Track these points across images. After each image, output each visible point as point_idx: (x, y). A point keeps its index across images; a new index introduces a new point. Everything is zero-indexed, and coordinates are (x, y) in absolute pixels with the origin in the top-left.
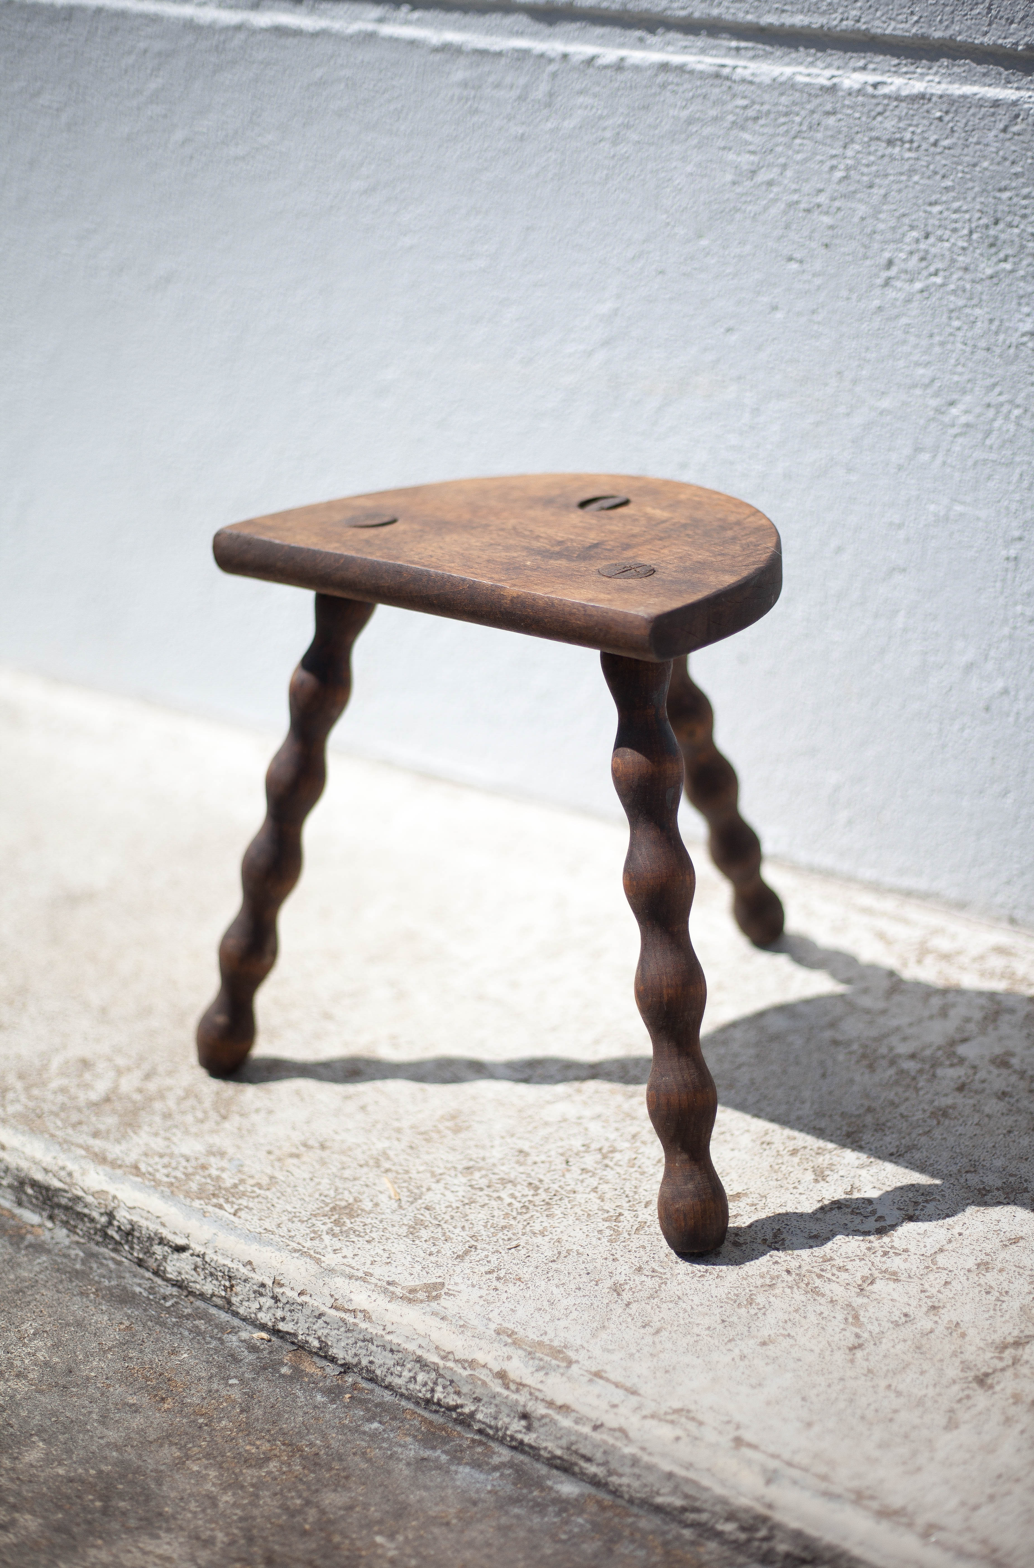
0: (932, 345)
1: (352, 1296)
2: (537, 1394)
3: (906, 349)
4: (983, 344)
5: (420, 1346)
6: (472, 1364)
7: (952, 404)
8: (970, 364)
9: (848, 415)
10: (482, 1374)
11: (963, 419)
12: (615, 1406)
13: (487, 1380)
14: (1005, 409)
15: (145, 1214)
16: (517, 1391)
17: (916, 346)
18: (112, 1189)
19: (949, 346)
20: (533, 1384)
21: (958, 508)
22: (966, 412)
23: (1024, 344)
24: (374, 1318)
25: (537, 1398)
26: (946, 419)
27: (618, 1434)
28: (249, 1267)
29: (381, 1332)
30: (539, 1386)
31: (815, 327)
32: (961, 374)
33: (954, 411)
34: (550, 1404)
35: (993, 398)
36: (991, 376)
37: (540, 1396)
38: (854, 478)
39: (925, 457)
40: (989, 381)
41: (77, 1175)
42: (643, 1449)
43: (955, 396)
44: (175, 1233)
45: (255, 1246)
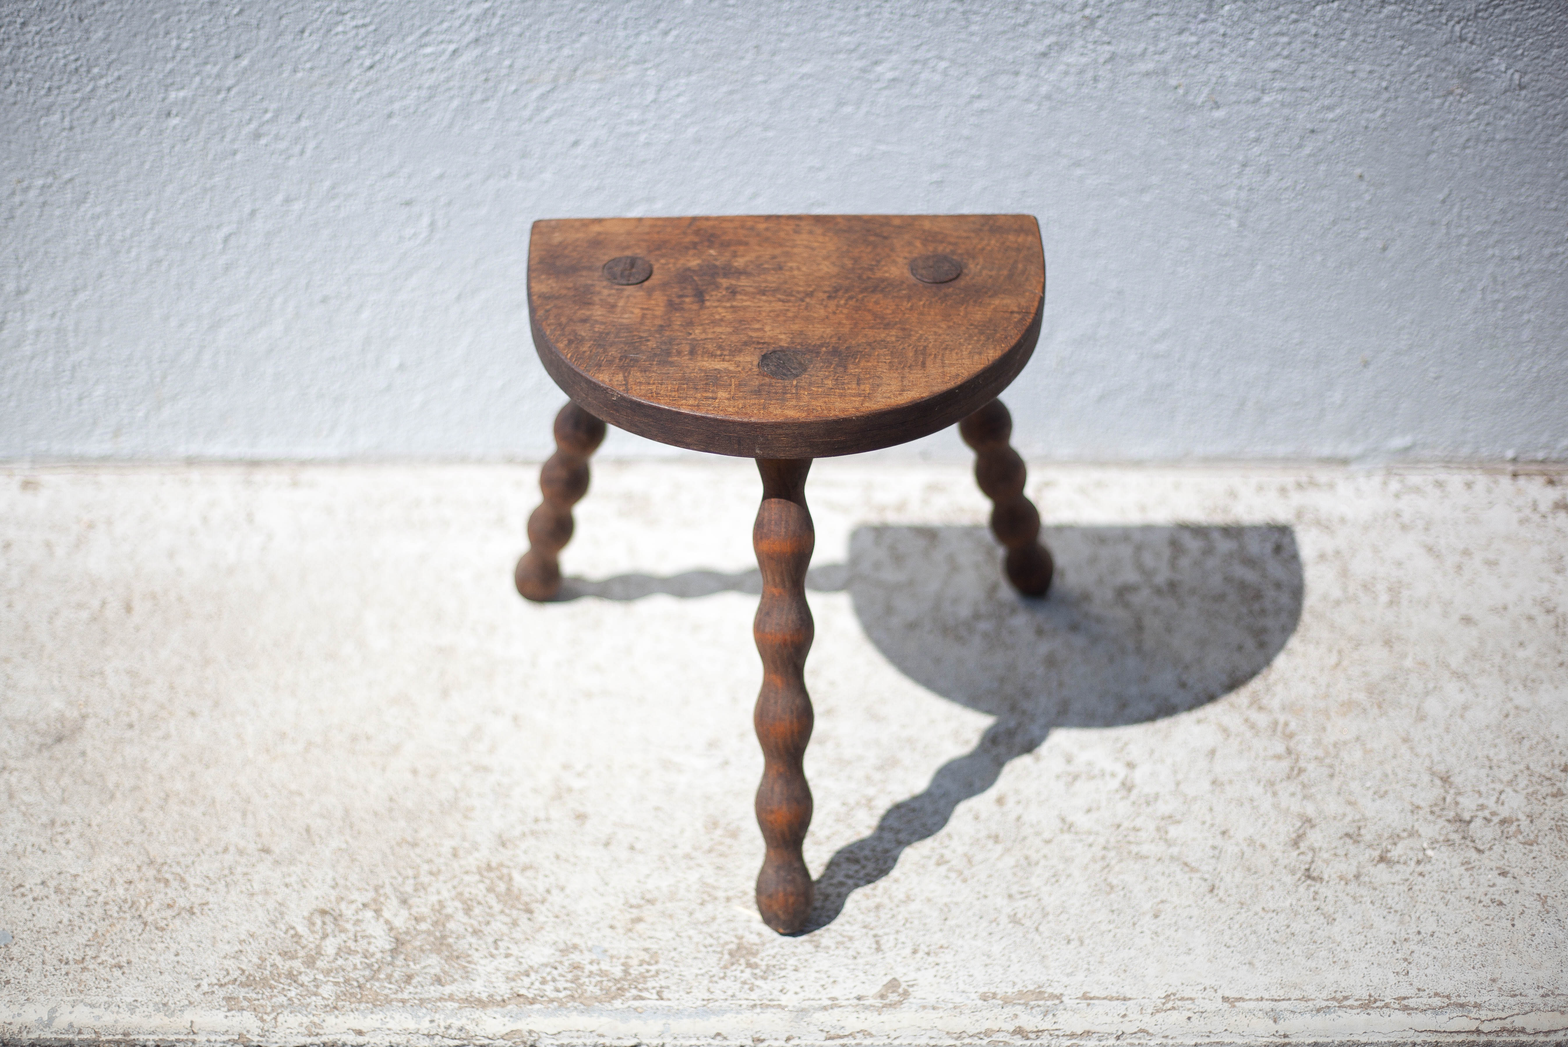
0: (858, 17)
1: (842, 1024)
2: (1057, 1033)
3: (830, 21)
4: (912, 11)
5: (931, 1038)
6: (988, 1033)
7: (876, 63)
8: (898, 30)
9: (765, 82)
10: (1000, 1037)
11: (890, 75)
12: (1124, 1016)
13: (1007, 1040)
14: (932, 63)
15: (575, 1034)
16: (1038, 1037)
17: (840, 19)
18: (523, 1025)
19: (876, 16)
20: (1049, 1027)
21: (883, 148)
22: (894, 69)
23: (954, 9)
24: (874, 1033)
25: (1058, 1036)
26: (872, 76)
27: (1139, 1035)
28: (719, 1038)
29: (887, 1041)
30: (1055, 1027)
31: (731, 10)
32: (888, 38)
33: (879, 69)
34: (1073, 1035)
35: (920, 54)
36: (918, 37)
37: (1060, 1033)
38: (771, 134)
39: (848, 109)
40: (916, 42)
41: (470, 1027)
42: (1166, 1037)
43: (881, 57)
44: (619, 1038)
45: (713, 1019)
